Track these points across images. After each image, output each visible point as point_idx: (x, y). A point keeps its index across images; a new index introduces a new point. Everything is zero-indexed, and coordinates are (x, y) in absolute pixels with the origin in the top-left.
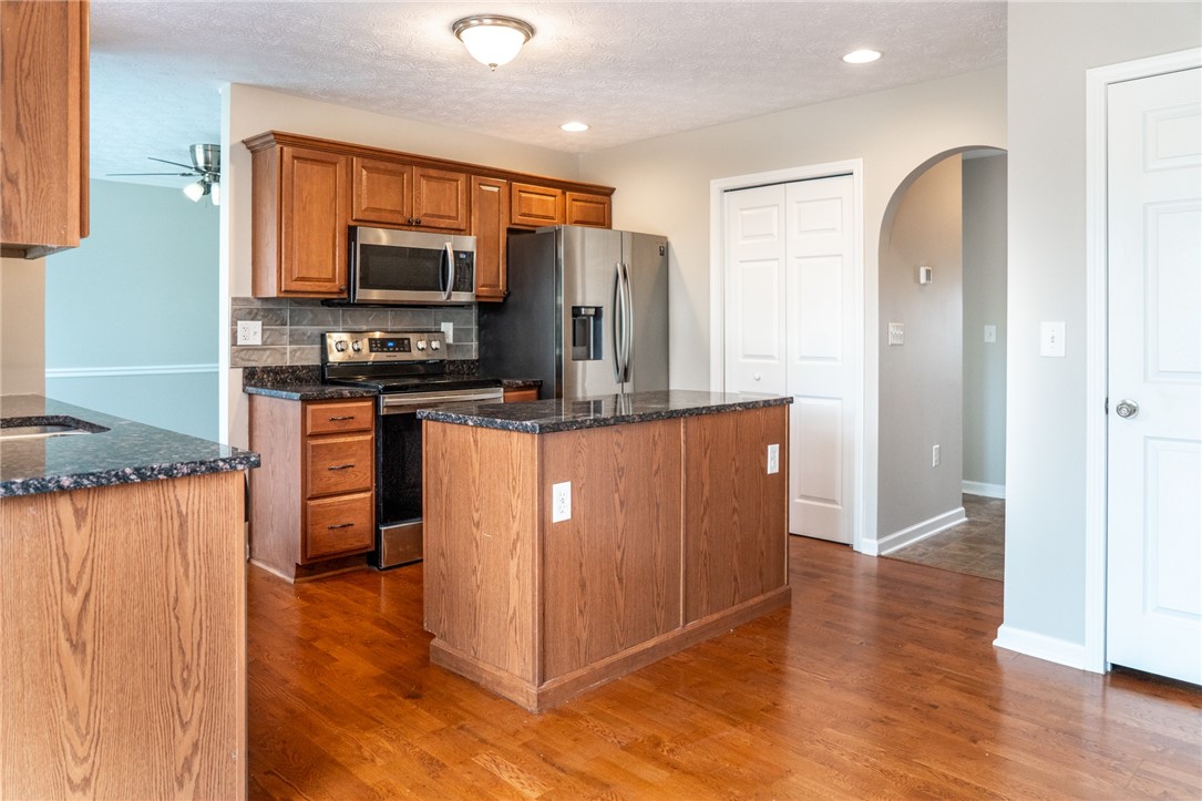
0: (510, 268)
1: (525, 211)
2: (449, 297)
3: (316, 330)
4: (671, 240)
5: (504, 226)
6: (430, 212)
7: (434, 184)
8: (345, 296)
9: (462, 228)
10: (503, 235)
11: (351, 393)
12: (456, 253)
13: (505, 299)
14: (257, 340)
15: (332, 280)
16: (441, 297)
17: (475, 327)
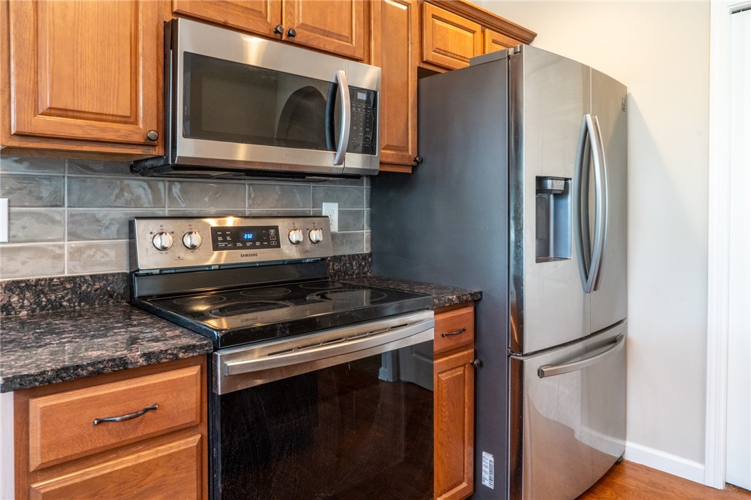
0: (422, 124)
1: (439, 45)
2: (341, 161)
3: (120, 213)
4: (632, 91)
5: (414, 63)
6: (309, 23)
8: (158, 151)
9: (358, 55)
10: (413, 75)
12: (353, 91)
13: (414, 168)
15: (131, 119)
16: (327, 160)
17: (366, 210)
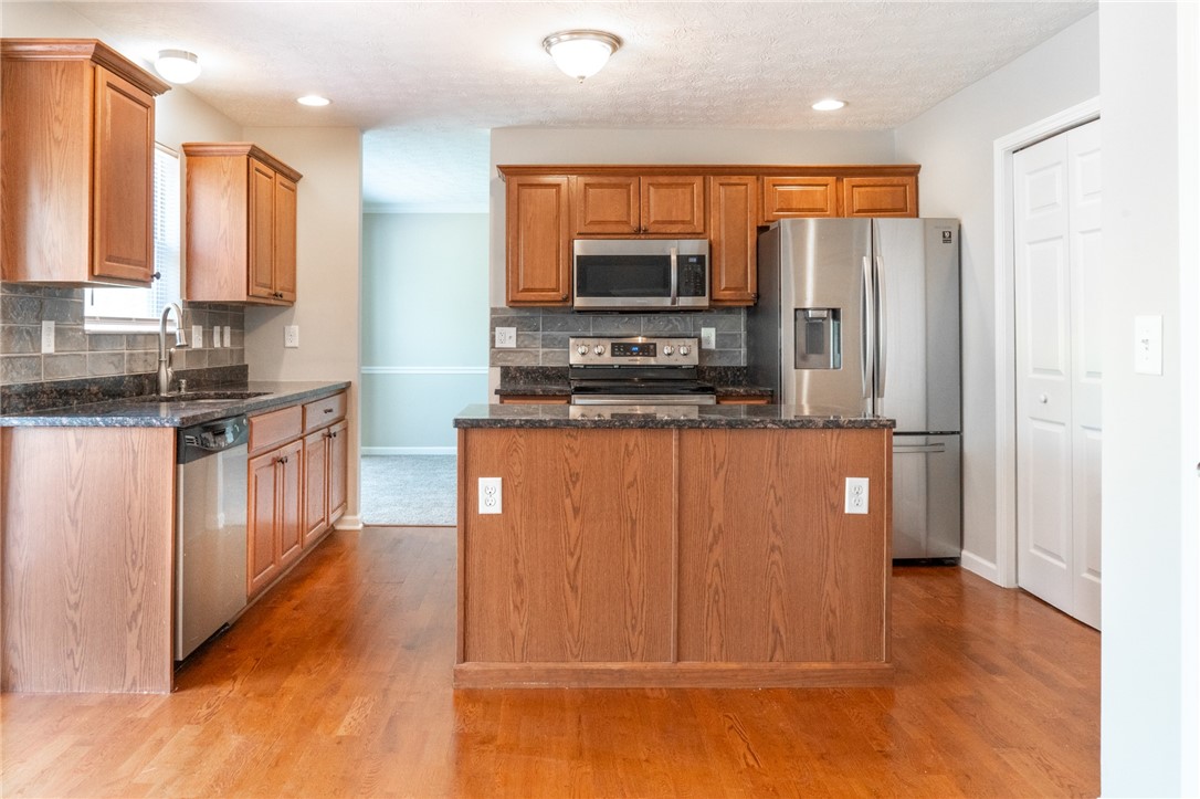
1: (782, 205)
2: (674, 303)
3: (566, 335)
5: (753, 225)
6: (659, 219)
7: (663, 191)
9: (694, 232)
10: (751, 234)
11: (543, 391)
12: (683, 258)
13: (756, 302)
14: (512, 344)
15: (557, 290)
16: (666, 302)
17: (743, 333)
